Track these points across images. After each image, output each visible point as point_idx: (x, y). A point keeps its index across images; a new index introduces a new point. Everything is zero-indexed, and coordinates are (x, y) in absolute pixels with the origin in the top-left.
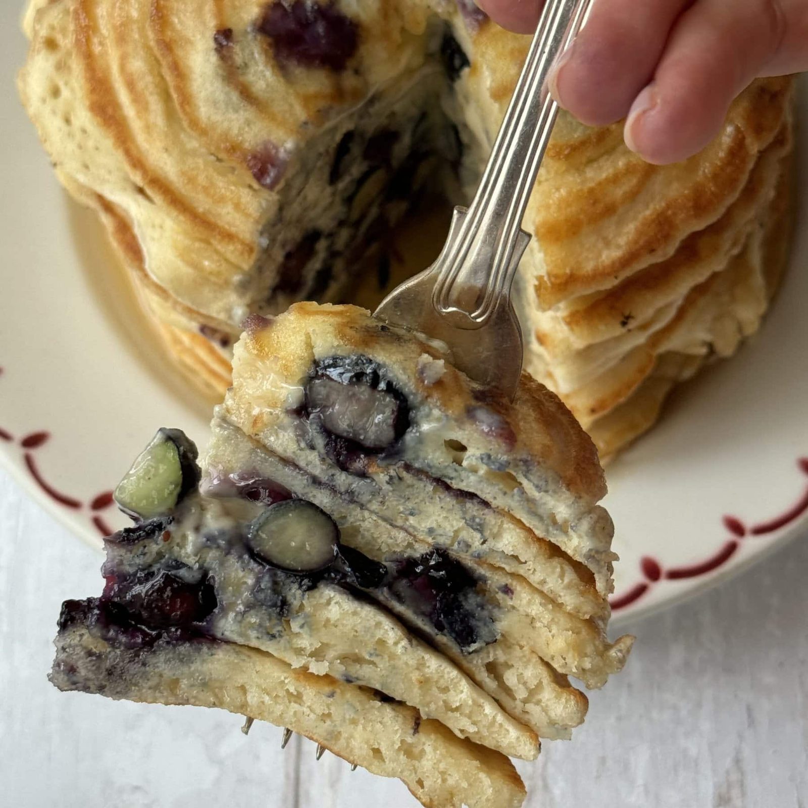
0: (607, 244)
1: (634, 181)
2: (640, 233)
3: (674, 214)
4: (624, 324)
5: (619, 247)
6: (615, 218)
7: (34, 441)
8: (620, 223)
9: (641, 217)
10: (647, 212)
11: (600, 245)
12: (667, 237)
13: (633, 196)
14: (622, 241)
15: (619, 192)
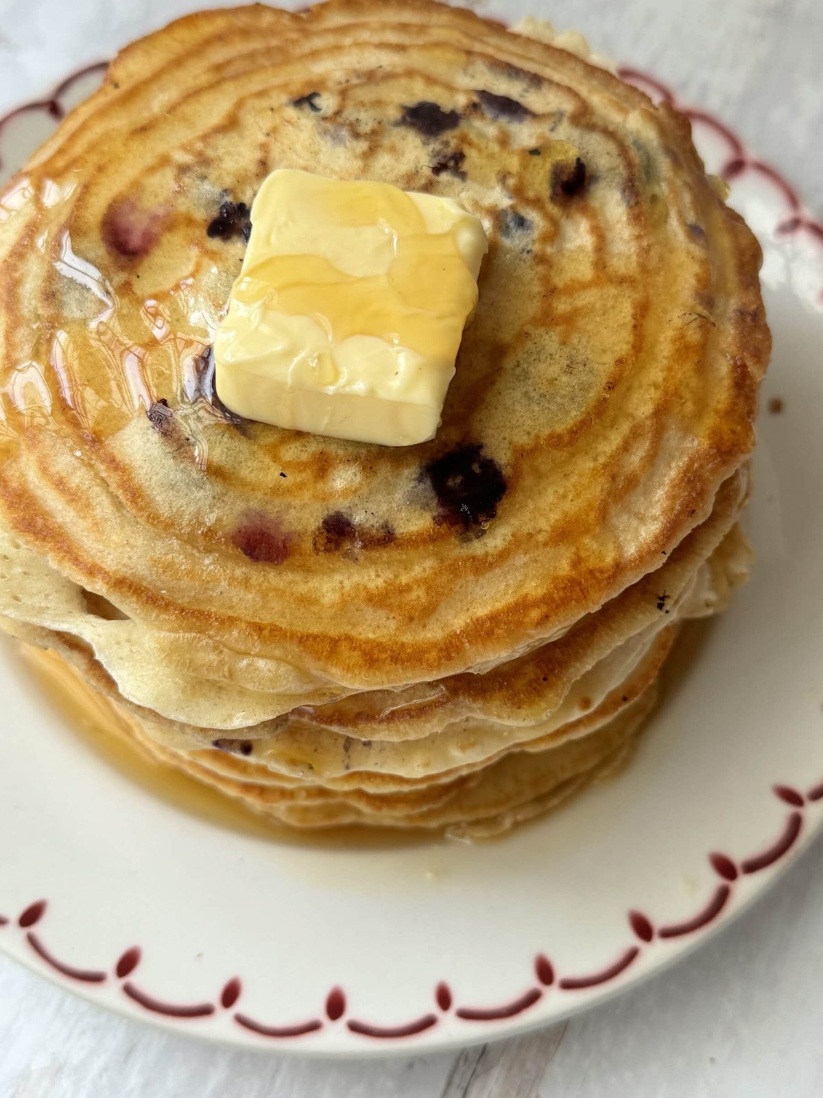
0: (642, 519)
1: (646, 445)
2: (672, 498)
3: (701, 466)
4: (660, 606)
5: (655, 519)
6: (640, 489)
7: (31, 916)
8: (647, 493)
9: (667, 480)
10: (672, 472)
11: (635, 523)
12: (702, 494)
13: (652, 459)
14: (656, 511)
15: (635, 459)
